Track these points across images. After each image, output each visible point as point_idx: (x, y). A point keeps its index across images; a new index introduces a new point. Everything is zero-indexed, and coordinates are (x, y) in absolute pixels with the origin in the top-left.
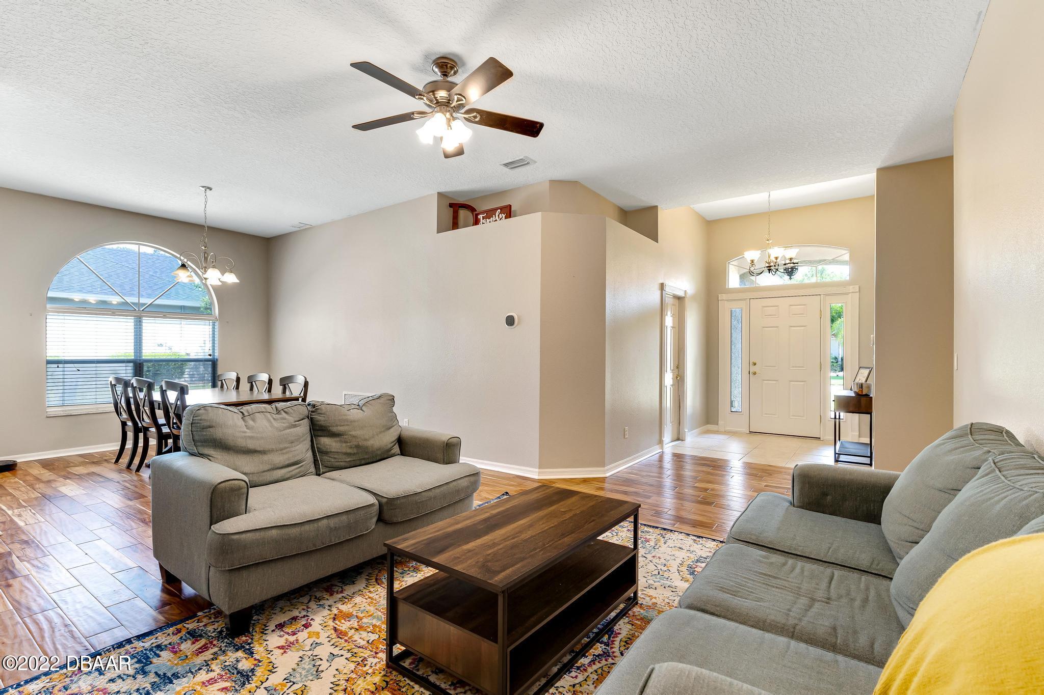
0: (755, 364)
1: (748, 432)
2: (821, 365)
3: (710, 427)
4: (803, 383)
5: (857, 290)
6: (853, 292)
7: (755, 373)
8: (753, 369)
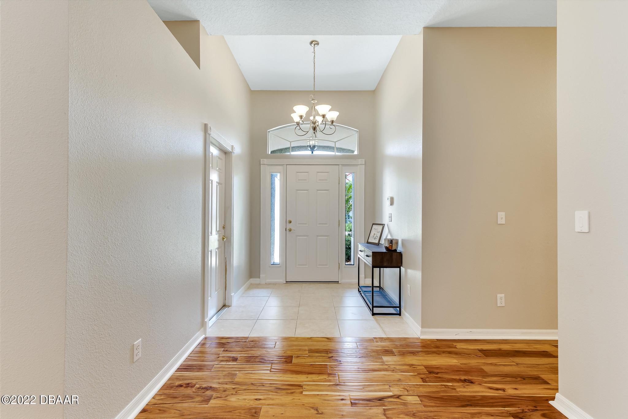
0: (290, 222)
1: (285, 282)
2: (339, 222)
3: (253, 281)
4: (326, 237)
5: (364, 163)
6: (361, 164)
7: (290, 230)
8: (289, 226)
